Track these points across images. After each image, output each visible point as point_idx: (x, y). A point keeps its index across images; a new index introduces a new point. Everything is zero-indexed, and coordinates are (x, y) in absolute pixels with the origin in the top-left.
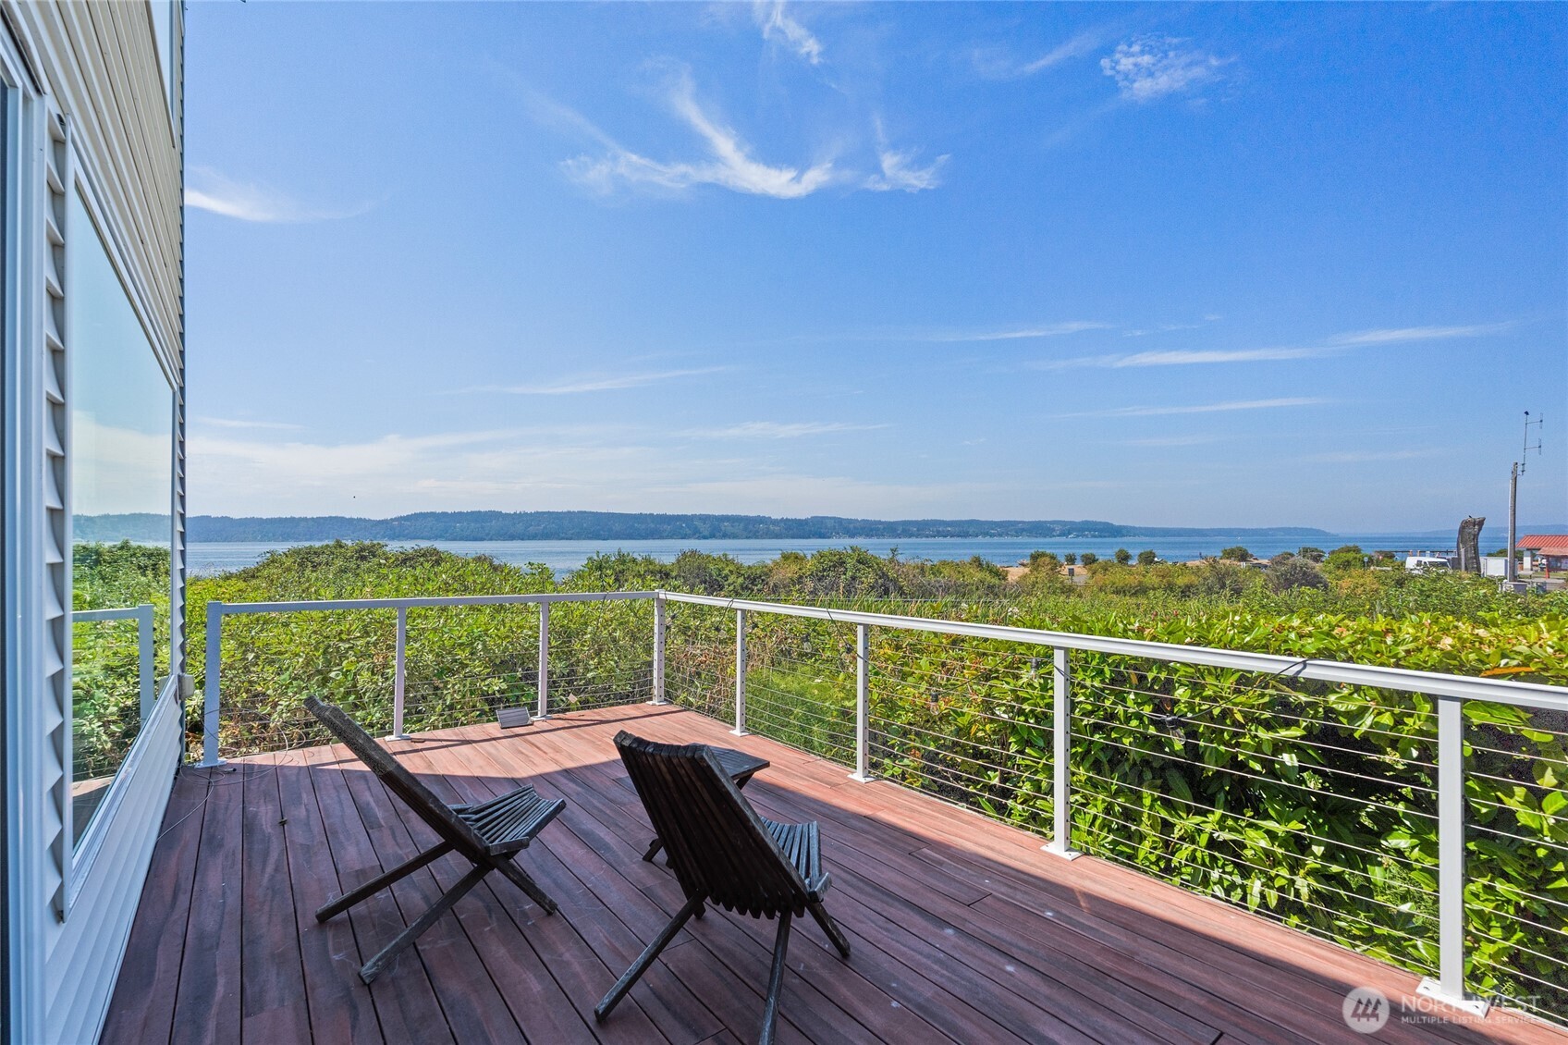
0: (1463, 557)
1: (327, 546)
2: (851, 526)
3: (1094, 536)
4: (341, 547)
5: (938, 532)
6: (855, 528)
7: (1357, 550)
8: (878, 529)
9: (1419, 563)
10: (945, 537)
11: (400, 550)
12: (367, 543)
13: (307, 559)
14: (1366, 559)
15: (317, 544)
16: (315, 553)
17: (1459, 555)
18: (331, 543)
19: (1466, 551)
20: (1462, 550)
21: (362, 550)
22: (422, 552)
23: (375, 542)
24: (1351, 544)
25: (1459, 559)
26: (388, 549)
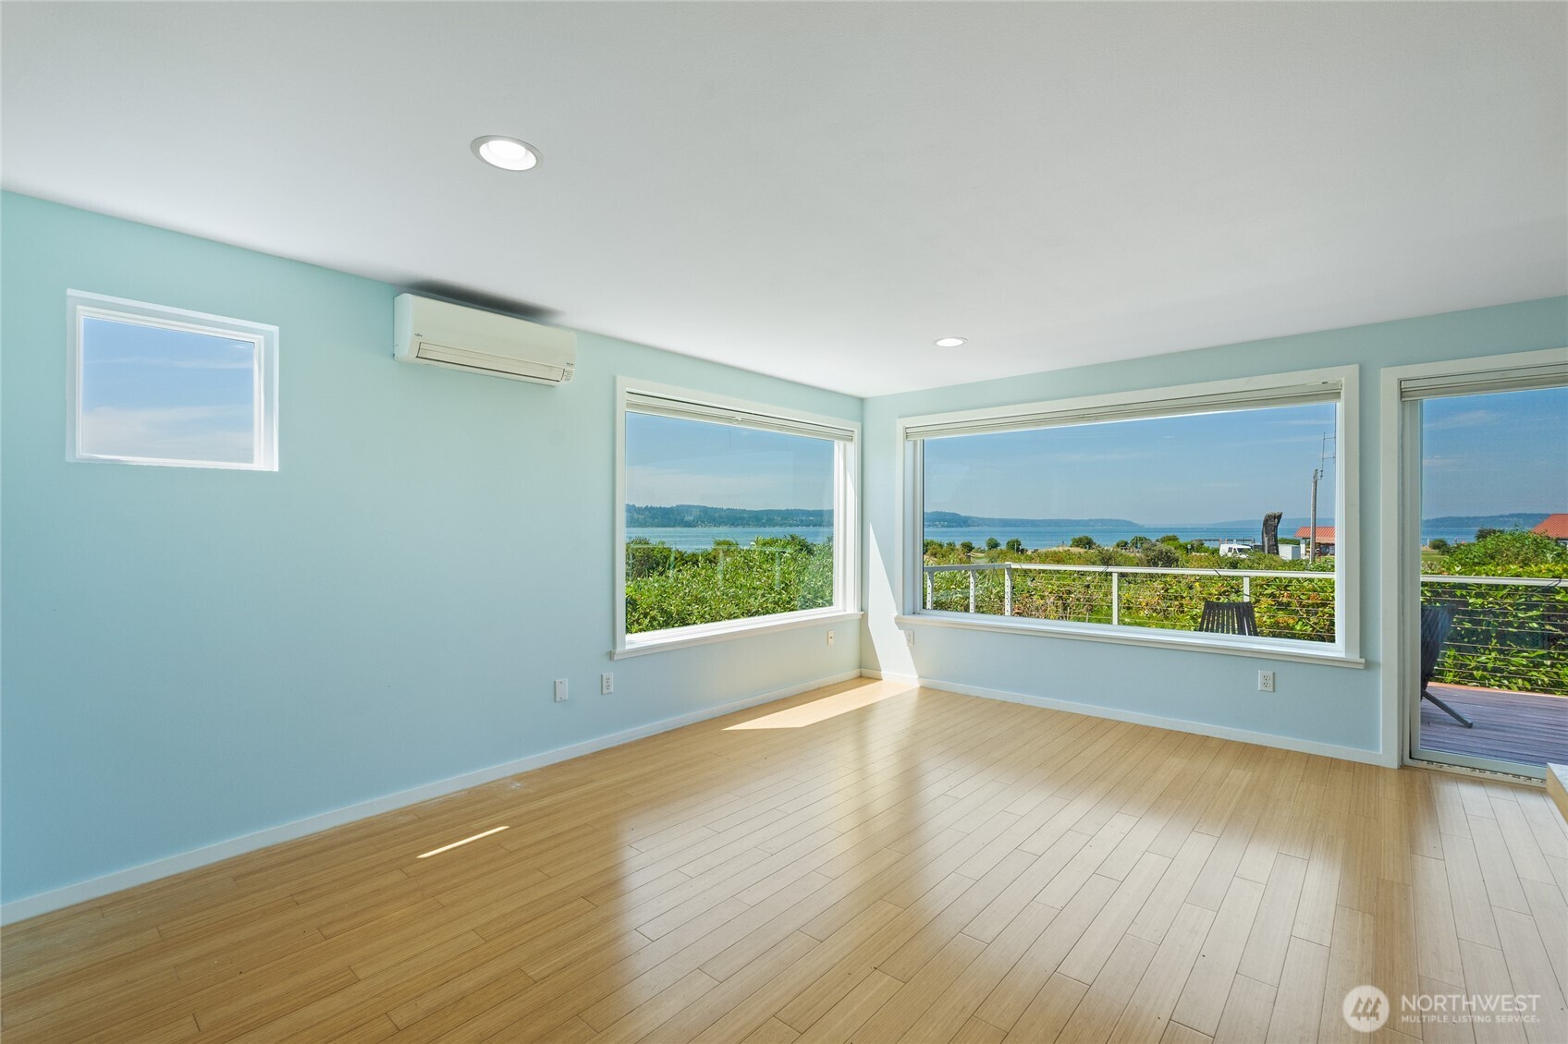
0: (1266, 544)
2: (717, 515)
3: (943, 526)
5: (802, 521)
6: (721, 517)
7: (1175, 539)
8: (743, 519)
9: (1230, 550)
10: (808, 526)
14: (1189, 547)
17: (1263, 542)
19: (1269, 540)
20: (1266, 539)
24: (1171, 534)
25: (1263, 546)
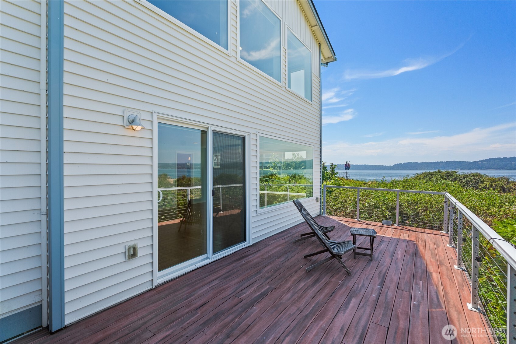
1: (435, 172)
4: (440, 172)
11: (463, 174)
12: (450, 170)
13: (428, 176)
15: (432, 171)
16: (431, 174)
18: (437, 171)
21: (448, 173)
22: (472, 175)
23: (453, 171)
26: (458, 173)
